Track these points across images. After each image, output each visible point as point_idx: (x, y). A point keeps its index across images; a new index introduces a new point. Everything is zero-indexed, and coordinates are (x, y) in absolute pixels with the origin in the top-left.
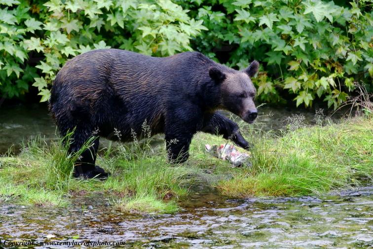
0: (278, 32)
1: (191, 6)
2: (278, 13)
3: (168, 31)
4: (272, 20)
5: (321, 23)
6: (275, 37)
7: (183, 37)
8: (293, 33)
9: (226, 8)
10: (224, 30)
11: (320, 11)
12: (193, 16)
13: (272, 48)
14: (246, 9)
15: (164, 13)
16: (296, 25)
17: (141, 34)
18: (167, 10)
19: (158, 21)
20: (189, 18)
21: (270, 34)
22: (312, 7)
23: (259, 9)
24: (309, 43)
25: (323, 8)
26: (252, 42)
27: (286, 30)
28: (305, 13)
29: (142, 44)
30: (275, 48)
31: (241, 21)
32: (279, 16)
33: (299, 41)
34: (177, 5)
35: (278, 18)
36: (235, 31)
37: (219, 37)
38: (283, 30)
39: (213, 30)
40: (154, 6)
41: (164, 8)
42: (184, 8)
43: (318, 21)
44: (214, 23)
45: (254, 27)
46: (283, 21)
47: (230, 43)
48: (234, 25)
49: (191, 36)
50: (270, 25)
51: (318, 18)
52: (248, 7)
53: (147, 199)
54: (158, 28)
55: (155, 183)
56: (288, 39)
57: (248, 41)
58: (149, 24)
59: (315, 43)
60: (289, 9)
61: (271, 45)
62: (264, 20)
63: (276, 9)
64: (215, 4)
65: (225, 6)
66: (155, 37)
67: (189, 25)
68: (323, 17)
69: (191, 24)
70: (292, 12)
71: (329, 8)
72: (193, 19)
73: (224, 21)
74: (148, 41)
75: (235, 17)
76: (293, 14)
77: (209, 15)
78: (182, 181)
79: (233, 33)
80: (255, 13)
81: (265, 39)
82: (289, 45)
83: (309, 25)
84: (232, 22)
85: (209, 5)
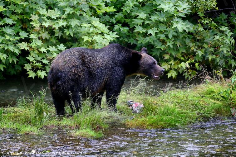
0: (158, 38)
1: (110, 24)
2: (158, 28)
3: (98, 38)
4: (155, 31)
5: (181, 33)
6: (156, 41)
7: (106, 42)
8: (166, 38)
9: (129, 25)
10: (128, 37)
11: (181, 26)
12: (111, 29)
13: (155, 47)
14: (140, 25)
15: (95, 28)
16: (168, 34)
17: (83, 40)
18: (97, 27)
19: (92, 33)
20: (109, 31)
21: (154, 39)
22: (177, 24)
23: (148, 25)
24: (175, 43)
25: (183, 24)
26: (144, 43)
27: (162, 37)
28: (173, 27)
29: (83, 45)
30: (156, 46)
31: (138, 32)
32: (158, 29)
33: (170, 42)
34: (102, 24)
35: (158, 30)
36: (134, 37)
37: (125, 41)
38: (160, 37)
39: (122, 37)
40: (90, 25)
41: (95, 26)
42: (106, 26)
43: (180, 32)
44: (123, 33)
45: (145, 35)
46: (161, 32)
47: (132, 44)
48: (134, 34)
49: (110, 41)
50: (153, 34)
51: (180, 30)
52: (142, 24)
53: (87, 130)
54: (92, 37)
55: (91, 121)
56: (163, 42)
57: (141, 43)
58: (87, 35)
59: (178, 44)
60: (164, 25)
61: (154, 45)
62: (150, 31)
63: (157, 25)
64: (124, 22)
65: (129, 23)
66: (90, 42)
67: (109, 35)
68: (183, 29)
69: (110, 34)
70: (166, 27)
71: (186, 25)
72: (111, 31)
73: (128, 32)
74: (86, 44)
75: (134, 30)
76: (166, 28)
77: (120, 28)
78: (106, 120)
79: (133, 38)
80: (145, 27)
81: (151, 41)
82: (164, 45)
83: (175, 34)
84: (133, 32)
85: (120, 23)
